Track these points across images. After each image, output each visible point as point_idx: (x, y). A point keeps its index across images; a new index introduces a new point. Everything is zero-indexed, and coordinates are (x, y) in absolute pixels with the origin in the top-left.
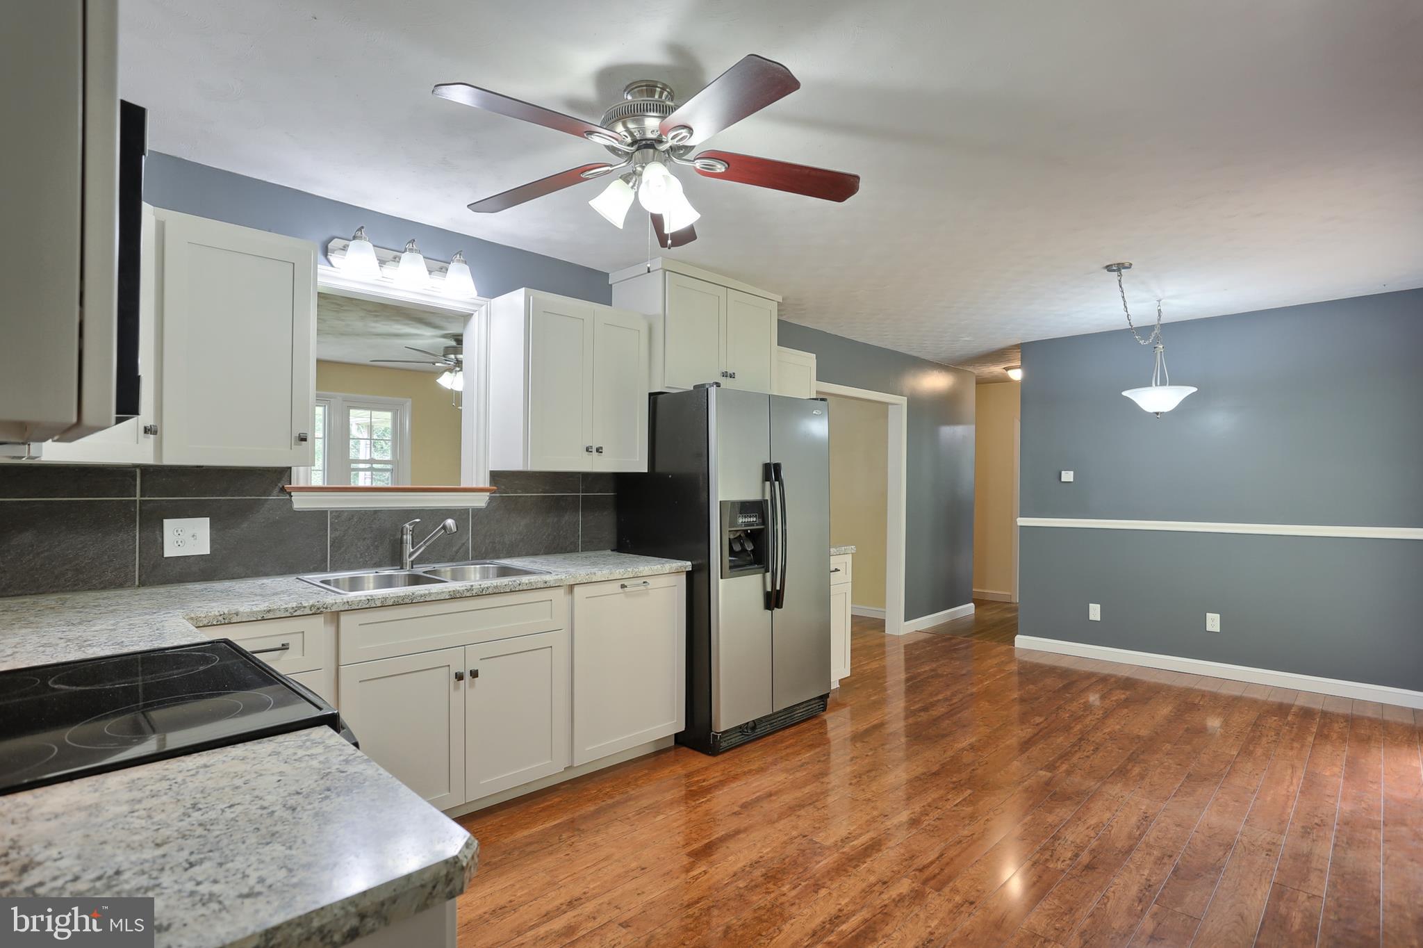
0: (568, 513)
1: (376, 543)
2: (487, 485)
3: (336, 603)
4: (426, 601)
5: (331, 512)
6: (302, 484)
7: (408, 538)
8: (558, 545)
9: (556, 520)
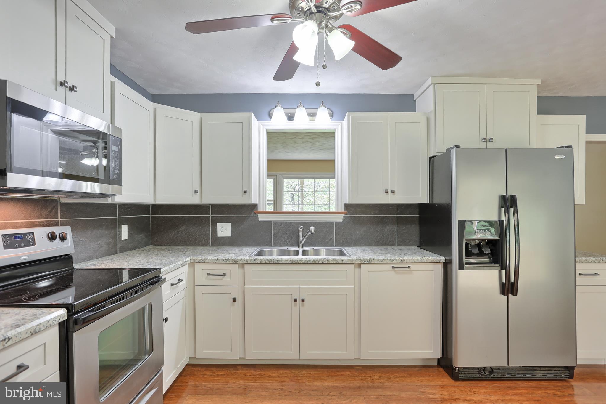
0: (389, 225)
1: (291, 236)
2: (343, 211)
3: (241, 260)
4: (280, 263)
5: (273, 222)
6: (262, 210)
7: (301, 234)
8: (383, 242)
9: (381, 228)
